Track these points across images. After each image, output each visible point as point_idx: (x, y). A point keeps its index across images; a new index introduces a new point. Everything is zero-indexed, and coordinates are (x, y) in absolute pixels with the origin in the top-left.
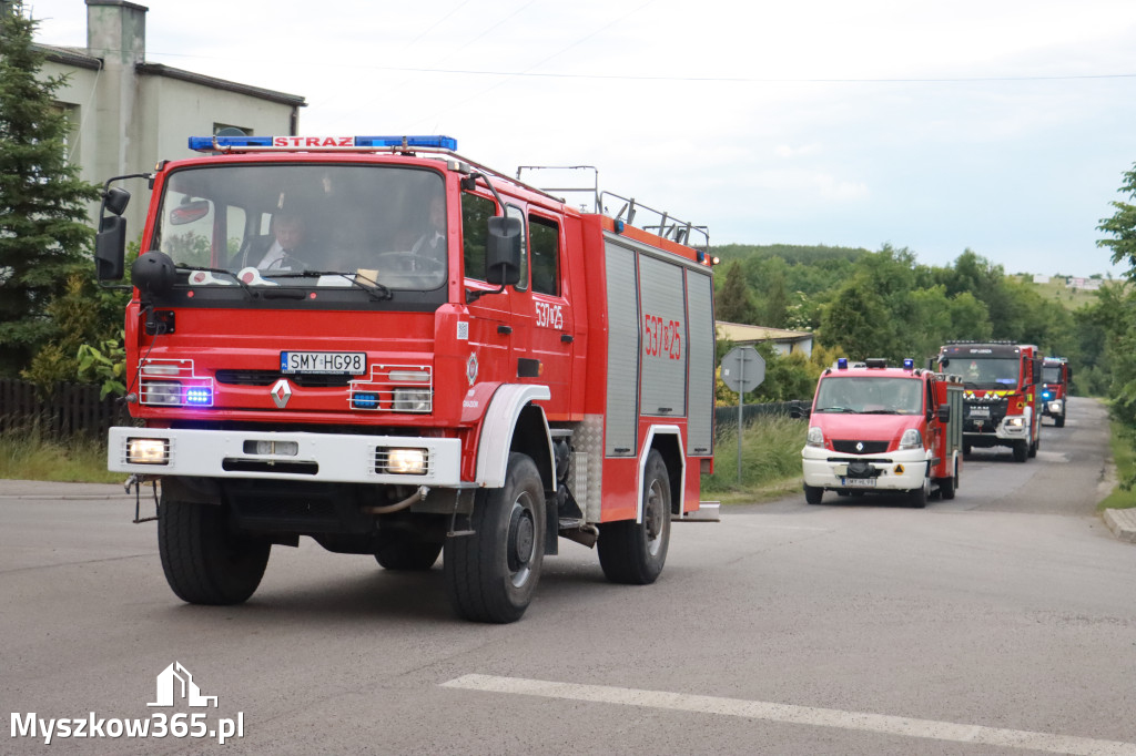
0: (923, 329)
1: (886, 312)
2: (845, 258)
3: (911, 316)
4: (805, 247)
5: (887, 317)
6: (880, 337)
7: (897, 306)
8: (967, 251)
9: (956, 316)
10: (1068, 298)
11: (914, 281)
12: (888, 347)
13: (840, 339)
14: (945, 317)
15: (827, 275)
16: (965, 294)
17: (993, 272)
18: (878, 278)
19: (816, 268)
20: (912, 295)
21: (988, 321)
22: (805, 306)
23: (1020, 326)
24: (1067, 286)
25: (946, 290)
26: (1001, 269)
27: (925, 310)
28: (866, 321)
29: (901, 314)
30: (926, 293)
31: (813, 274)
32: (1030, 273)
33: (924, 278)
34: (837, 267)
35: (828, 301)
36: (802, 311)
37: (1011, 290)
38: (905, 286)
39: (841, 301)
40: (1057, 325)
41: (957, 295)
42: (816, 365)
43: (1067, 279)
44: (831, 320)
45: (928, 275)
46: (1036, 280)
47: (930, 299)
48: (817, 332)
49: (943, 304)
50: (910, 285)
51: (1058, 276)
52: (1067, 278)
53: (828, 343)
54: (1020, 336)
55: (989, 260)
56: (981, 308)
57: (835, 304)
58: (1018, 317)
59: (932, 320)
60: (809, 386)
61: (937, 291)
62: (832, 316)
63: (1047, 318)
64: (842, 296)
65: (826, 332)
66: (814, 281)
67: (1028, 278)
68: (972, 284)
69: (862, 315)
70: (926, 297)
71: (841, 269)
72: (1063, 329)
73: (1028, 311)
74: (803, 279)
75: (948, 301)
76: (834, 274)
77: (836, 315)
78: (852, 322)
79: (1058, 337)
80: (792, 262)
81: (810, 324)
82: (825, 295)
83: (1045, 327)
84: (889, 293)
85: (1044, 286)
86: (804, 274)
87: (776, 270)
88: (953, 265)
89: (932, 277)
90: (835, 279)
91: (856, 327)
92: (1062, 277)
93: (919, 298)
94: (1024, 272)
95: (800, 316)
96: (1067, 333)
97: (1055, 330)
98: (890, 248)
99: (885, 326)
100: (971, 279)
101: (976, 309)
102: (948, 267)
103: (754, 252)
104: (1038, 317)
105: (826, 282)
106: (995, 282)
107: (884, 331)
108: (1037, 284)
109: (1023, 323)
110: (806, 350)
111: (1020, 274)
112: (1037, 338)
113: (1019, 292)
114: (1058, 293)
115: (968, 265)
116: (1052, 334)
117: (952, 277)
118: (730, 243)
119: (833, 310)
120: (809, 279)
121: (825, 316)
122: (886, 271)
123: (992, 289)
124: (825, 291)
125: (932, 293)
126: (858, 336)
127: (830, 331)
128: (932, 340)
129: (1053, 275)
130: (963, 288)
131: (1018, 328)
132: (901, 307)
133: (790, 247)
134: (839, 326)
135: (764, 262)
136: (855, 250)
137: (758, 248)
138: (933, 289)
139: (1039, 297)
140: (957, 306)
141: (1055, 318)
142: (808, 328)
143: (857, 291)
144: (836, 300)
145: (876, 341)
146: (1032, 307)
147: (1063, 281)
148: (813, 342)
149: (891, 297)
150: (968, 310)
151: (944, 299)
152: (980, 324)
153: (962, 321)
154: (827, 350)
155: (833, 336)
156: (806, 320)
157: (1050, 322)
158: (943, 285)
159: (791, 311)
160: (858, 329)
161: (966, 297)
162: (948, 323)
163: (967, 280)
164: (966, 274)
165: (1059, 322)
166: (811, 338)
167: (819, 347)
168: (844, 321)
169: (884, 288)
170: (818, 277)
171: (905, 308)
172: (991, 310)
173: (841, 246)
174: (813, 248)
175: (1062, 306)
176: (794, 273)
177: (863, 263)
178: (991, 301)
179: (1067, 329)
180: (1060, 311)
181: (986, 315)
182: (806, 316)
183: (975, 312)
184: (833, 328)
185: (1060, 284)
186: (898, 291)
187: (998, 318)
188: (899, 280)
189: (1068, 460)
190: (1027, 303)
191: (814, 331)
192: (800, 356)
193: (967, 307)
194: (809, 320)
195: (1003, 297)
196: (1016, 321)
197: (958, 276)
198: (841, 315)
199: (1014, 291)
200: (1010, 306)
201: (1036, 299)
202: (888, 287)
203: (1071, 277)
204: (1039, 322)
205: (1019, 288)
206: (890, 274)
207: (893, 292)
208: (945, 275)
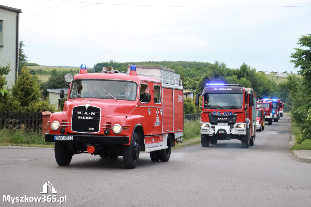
2: (202, 66)
4: (189, 62)
8: (244, 64)
10: (276, 80)
11: (227, 74)
15: (197, 72)
16: (243, 78)
17: (253, 71)
18: (215, 73)
19: (193, 69)
20: (226, 79)
22: (191, 82)
23: (261, 89)
24: (275, 75)
25: (237, 77)
26: (255, 70)
30: (230, 78)
31: (192, 71)
32: (264, 71)
33: (230, 73)
34: (200, 69)
35: (198, 80)
36: (189, 84)
38: (224, 75)
39: (203, 81)
40: (273, 88)
41: (241, 78)
44: (200, 87)
45: (231, 72)
46: (265, 74)
48: (195, 91)
49: (236, 81)
50: (225, 75)
51: (272, 72)
52: (276, 73)
55: (251, 67)
56: (249, 83)
57: (201, 81)
60: (193, 109)
61: (234, 77)
63: (270, 86)
64: (203, 79)
65: (198, 91)
66: (193, 73)
67: (263, 73)
68: (246, 75)
70: (231, 79)
71: (201, 69)
74: (189, 73)
75: (238, 81)
76: (199, 71)
79: (274, 92)
80: (185, 67)
81: (192, 88)
82: (197, 78)
83: (270, 89)
84: (218, 78)
85: (268, 75)
86: (189, 71)
87: (180, 70)
88: (239, 68)
90: (199, 73)
92: (274, 72)
93: (228, 79)
94: (261, 71)
95: (189, 85)
96: (276, 91)
98: (218, 63)
100: (246, 73)
102: (238, 69)
103: (172, 64)
104: (267, 86)
105: (197, 74)
106: (253, 74)
108: (266, 75)
110: (191, 97)
111: (260, 71)
112: (267, 93)
113: (261, 77)
114: (273, 78)
115: (244, 68)
116: (272, 91)
117: (239, 72)
118: (164, 61)
119: (200, 84)
120: (191, 73)
121: (197, 86)
123: (252, 77)
124: (197, 77)
125: (233, 78)
129: (271, 72)
130: (243, 76)
131: (260, 90)
133: (184, 62)
135: (176, 67)
136: (206, 63)
137: (174, 62)
138: (233, 77)
139: (267, 79)
140: (241, 82)
141: (272, 86)
142: (192, 89)
143: (208, 77)
144: (201, 80)
146: (265, 83)
147: (274, 74)
148: (193, 94)
151: (236, 80)
156: (191, 87)
157: (271, 88)
158: (236, 75)
159: (186, 84)
161: (244, 79)
163: (244, 73)
164: (244, 71)
167: (195, 96)
170: (194, 72)
172: (252, 83)
173: (201, 62)
174: (192, 62)
175: (274, 82)
176: (186, 71)
177: (210, 68)
178: (252, 80)
179: (276, 90)
180: (274, 84)
181: (250, 85)
182: (191, 85)
183: (246, 84)
184: (200, 90)
185: (273, 75)
186: (221, 77)
187: (254, 86)
188: (222, 73)
189: (278, 134)
190: (263, 81)
191: (194, 91)
192: (190, 99)
193: (244, 82)
194: (192, 87)
195: (256, 79)
196: (260, 87)
197: (241, 72)
198: (203, 85)
199: (259, 77)
200: (258, 82)
201: (266, 80)
202: (218, 76)
203: (277, 72)
204: (267, 87)
205: (261, 76)
206: (219, 71)
207: (220, 77)
208: (236, 72)
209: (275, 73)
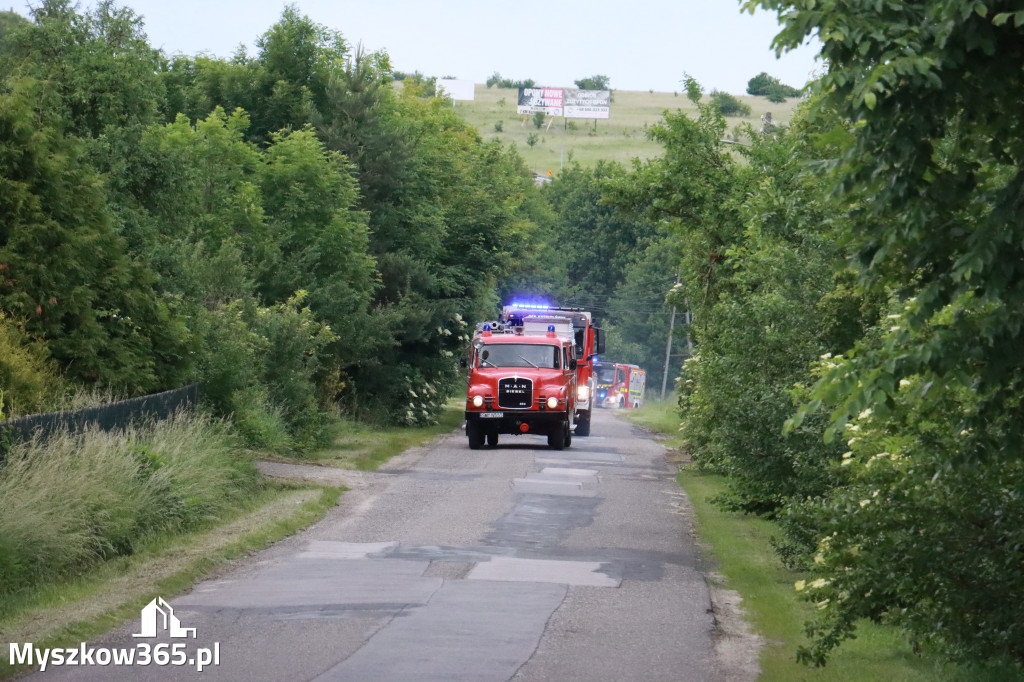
0: (193, 230)
3: (160, 195)
6: (85, 253)
7: (122, 165)
8: (289, 14)
9: (274, 192)
10: (524, 142)
12: (107, 281)
16: (298, 134)
17: (364, 74)
18: (67, 89)
20: (159, 137)
23: (434, 219)
24: (520, 109)
25: (246, 121)
27: (193, 177)
28: (46, 209)
29: (133, 188)
30: (193, 132)
32: (427, 75)
37: (408, 121)
38: (142, 109)
41: (276, 136)
43: (523, 88)
46: (442, 93)
47: (204, 146)
49: (238, 160)
51: (495, 83)
54: (437, 247)
56: (339, 173)
58: (429, 194)
59: (211, 204)
61: (223, 126)
68: (308, 106)
70: (196, 142)
73: (454, 180)
83: (499, 220)
84: (99, 129)
85: (468, 106)
89: (199, 86)
91: (17, 227)
92: (507, 85)
93: (175, 143)
99: (98, 220)
100: (307, 91)
101: (328, 174)
102: (242, 58)
104: (480, 193)
106: (368, 101)
107: (96, 235)
109: (442, 211)
112: (479, 251)
113: (430, 127)
114: (499, 129)
115: (293, 52)
116: (516, 238)
117: (255, 85)
122: (89, 69)
123: (361, 120)
125: (210, 131)
126: (23, 249)
128: (216, 260)
129: (484, 82)
130: (289, 118)
132: (132, 170)
138: (214, 118)
139: (478, 141)
140: (277, 167)
145: (74, 264)
146: (464, 169)
147: (512, 96)
149: (102, 142)
150: (308, 178)
151: (242, 146)
152: (339, 216)
153: (291, 206)
157: (508, 209)
158: (237, 110)
160: (21, 231)
161: (301, 144)
162: (258, 212)
163: (297, 93)
164: (292, 78)
169: (85, 116)
171: (145, 173)
175: (519, 162)
178: (361, 153)
180: (519, 176)
181: (353, 191)
183: (325, 183)
185: (502, 103)
186: (123, 123)
187: (380, 197)
188: (125, 93)
190: (449, 156)
193: (305, 168)
195: (392, 142)
196: (424, 205)
197: (273, 83)
199: (419, 123)
200: (410, 166)
201: (472, 145)
202: (94, 112)
203: (529, 85)
204: (482, 206)
205: (429, 117)
206: (100, 76)
207: (110, 127)
208: (233, 80)
209: (516, 92)
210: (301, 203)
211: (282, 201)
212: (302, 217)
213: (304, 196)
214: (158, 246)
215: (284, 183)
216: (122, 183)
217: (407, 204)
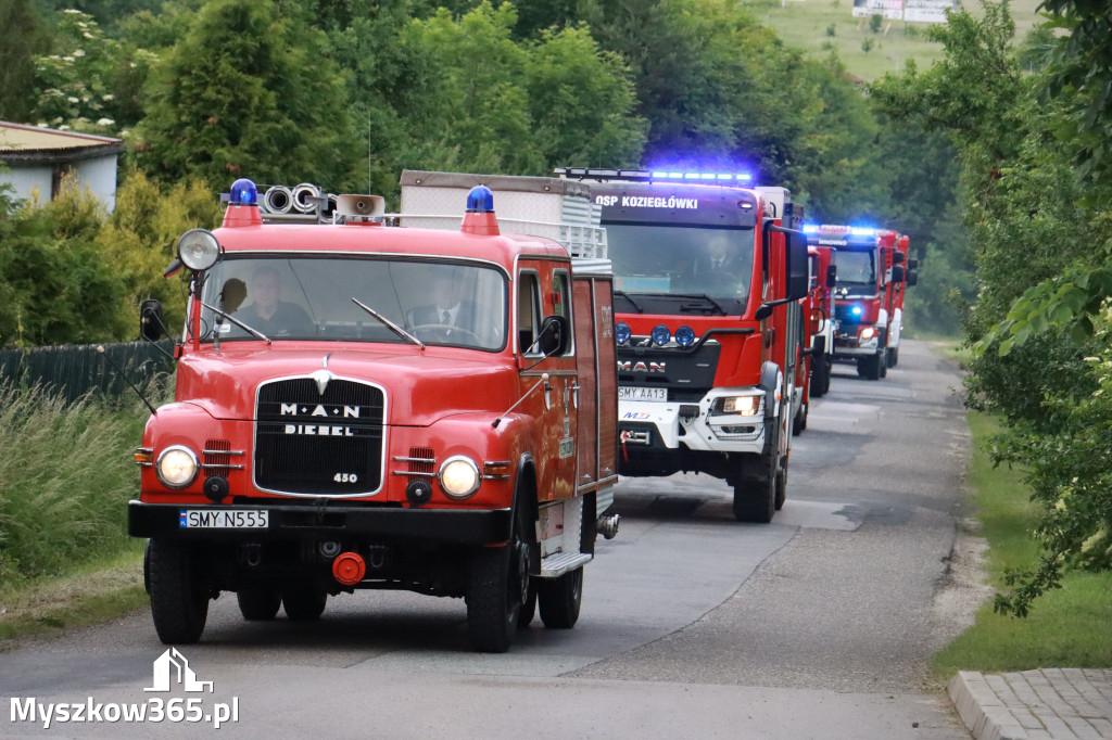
0: (448, 133)
1: (340, 80)
3: (410, 94)
5: (345, 95)
6: (321, 156)
7: (370, 63)
9: (542, 93)
10: (858, 47)
13: (205, 157)
14: (511, 96)
16: (569, 32)
20: (415, 32)
21: (633, 115)
22: (94, 57)
24: (856, 11)
25: (513, 16)
27: (454, 77)
28: (281, 107)
29: (382, 85)
30: (455, 27)
36: (85, 70)
39: (207, 44)
40: (822, 125)
41: (547, 33)
42: (132, 236)
44: (175, 99)
47: (470, 43)
48: (133, 136)
49: (505, 59)
53: (167, 172)
56: (615, 75)
57: (186, 52)
58: (716, 101)
59: (474, 108)
60: (107, 299)
61: (490, 21)
62: (178, 83)
63: (799, 106)
64: (209, 28)
65: (160, 138)
69: (269, 86)
70: (457, 39)
72: (843, 137)
73: (746, 87)
75: (521, 52)
77: (189, 84)
78: (237, 107)
81: (109, 110)
82: (156, 22)
83: (794, 132)
84: (346, 22)
91: (251, 125)
93: (435, 39)
95: (80, 86)
96: (853, 151)
97: (819, 142)
99: (337, 121)
101: (603, 78)
104: (772, 102)
107: (334, 137)
109: (731, 120)
110: (100, 188)
114: (831, 33)
116: (812, 152)
119: (182, 71)
121: (156, 87)
123: (644, 19)
124: (157, 11)
125: (473, 27)
126: (257, 150)
127: (174, 133)
132: (381, 66)
134: (200, 119)
139: (777, 43)
140: (547, 68)
141: (821, 105)
142: (105, 121)
143: (254, 16)
144: (192, 40)
146: (757, 73)
148: (120, 163)
150: (579, 81)
151: (509, 44)
152: (612, 121)
153: (559, 111)
154: (165, 192)
155: (182, 150)
156: (97, 97)
157: (807, 118)
159: (52, 71)
160: (255, 130)
161: (574, 41)
162: (521, 119)
165: (832, 117)
166: (117, 152)
167: (138, 180)
168: (215, 104)
171: (394, 70)
172: (642, 81)
175: (840, 69)
178: (643, 53)
179: (854, 139)
180: (834, 85)
181: (628, 96)
182: (98, 86)
184: (182, 125)
185: (836, 4)
186: (372, 16)
187: (663, 103)
189: (852, 526)
190: (742, 60)
191: (125, 133)
192: (83, 207)
193: (576, 69)
194: (108, 97)
195: (676, 43)
196: (711, 113)
198: (205, 85)
199: (709, 23)
200: (697, 70)
201: (769, 48)
204: (777, 116)
205: (722, 17)
207: (359, 20)
210: (570, 107)
211: (551, 104)
212: (571, 123)
213: (573, 100)
214: (405, 149)
215: (553, 85)
216: (370, 80)
217: (693, 112)
